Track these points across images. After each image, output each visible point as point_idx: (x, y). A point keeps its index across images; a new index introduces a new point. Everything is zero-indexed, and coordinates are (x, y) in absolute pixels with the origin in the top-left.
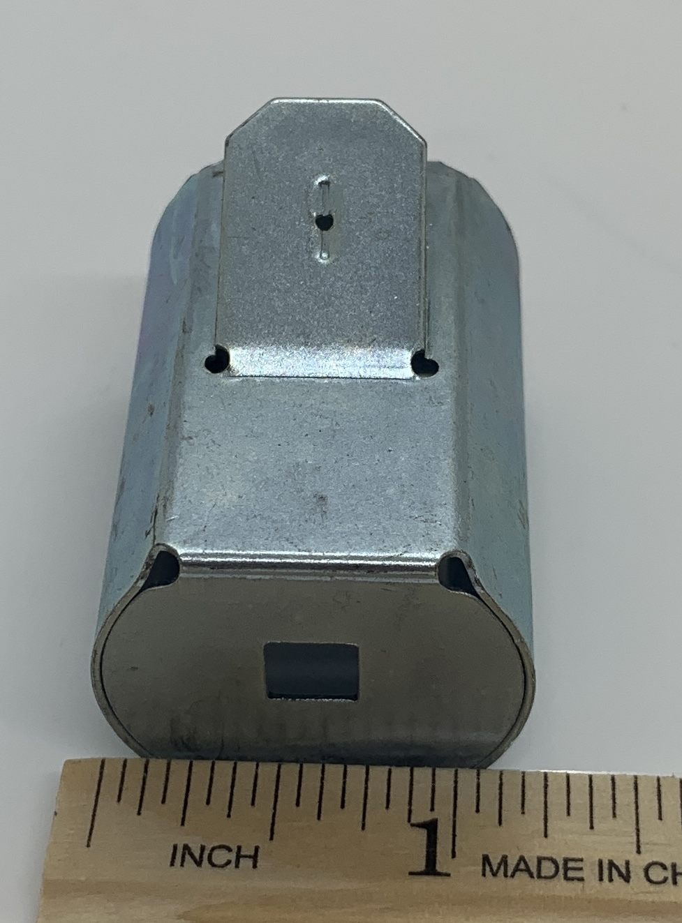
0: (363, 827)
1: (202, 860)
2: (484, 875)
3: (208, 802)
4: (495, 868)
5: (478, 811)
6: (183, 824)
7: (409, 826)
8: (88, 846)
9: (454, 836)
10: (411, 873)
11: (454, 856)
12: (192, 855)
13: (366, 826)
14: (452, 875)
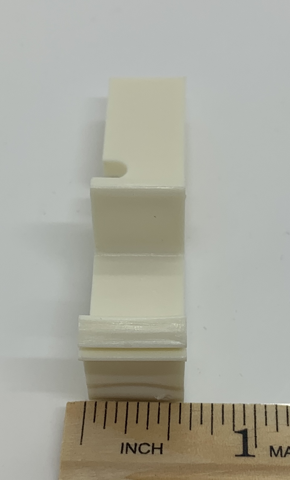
0: (212, 434)
1: (136, 451)
2: (271, 456)
3: (137, 422)
4: (276, 453)
5: (266, 425)
6: (125, 433)
7: (234, 432)
8: (81, 444)
9: (256, 437)
10: (236, 456)
11: (256, 447)
12: (131, 448)
13: (213, 433)
14: (256, 456)
